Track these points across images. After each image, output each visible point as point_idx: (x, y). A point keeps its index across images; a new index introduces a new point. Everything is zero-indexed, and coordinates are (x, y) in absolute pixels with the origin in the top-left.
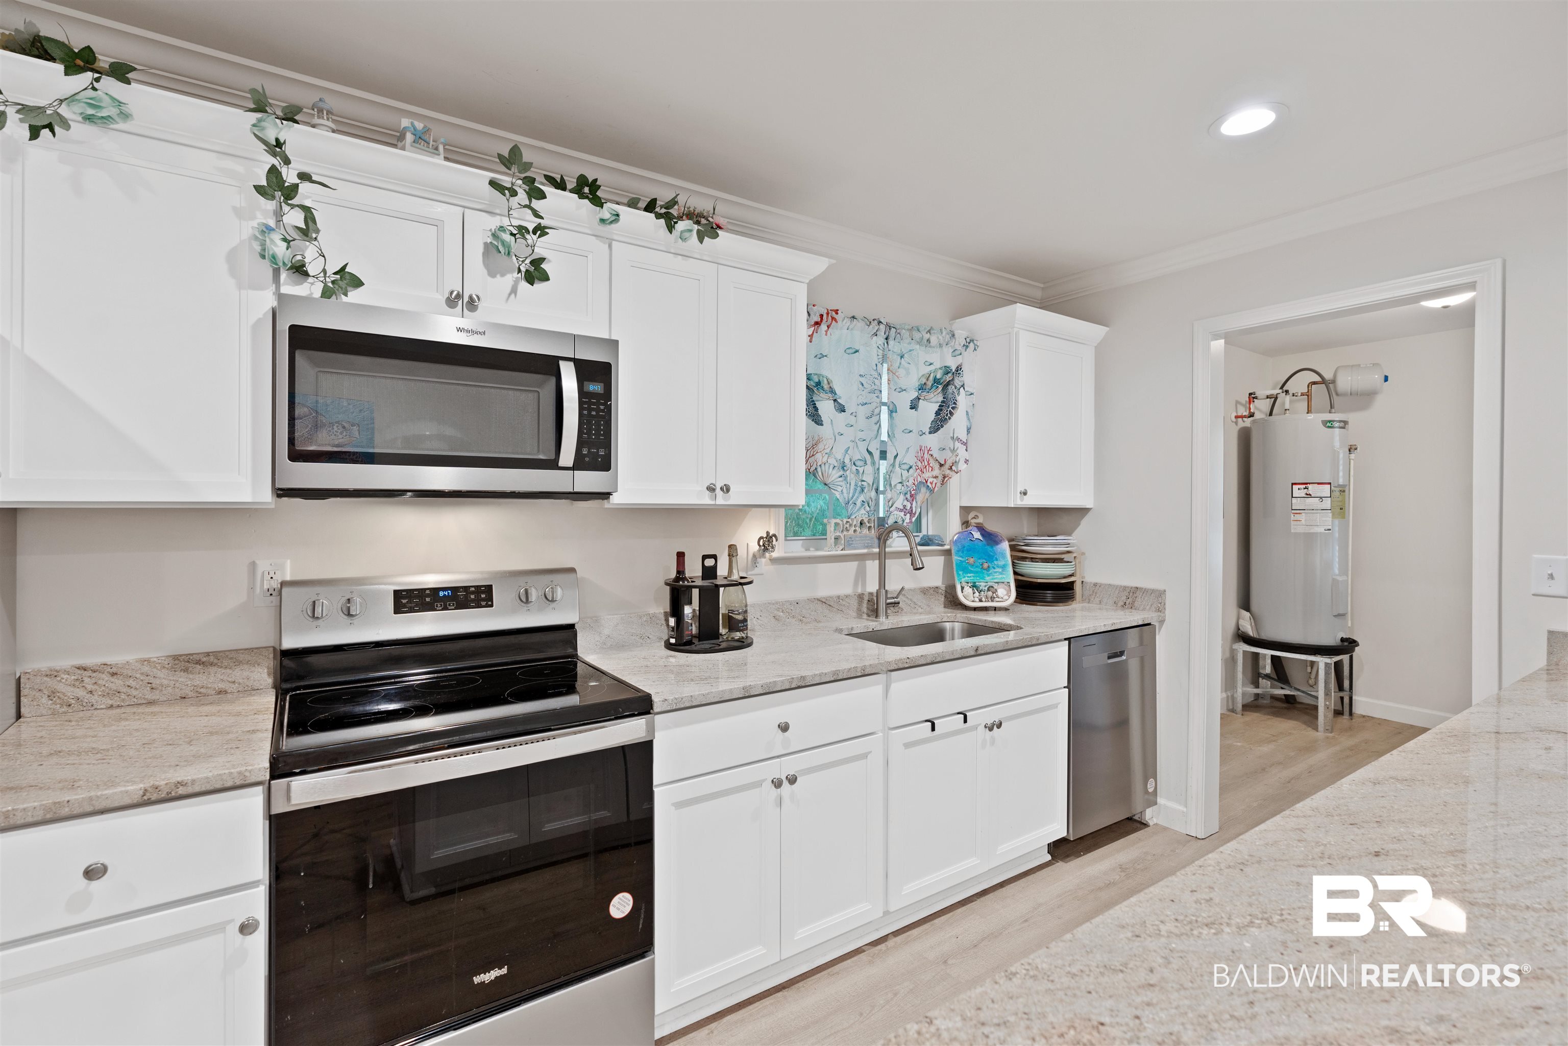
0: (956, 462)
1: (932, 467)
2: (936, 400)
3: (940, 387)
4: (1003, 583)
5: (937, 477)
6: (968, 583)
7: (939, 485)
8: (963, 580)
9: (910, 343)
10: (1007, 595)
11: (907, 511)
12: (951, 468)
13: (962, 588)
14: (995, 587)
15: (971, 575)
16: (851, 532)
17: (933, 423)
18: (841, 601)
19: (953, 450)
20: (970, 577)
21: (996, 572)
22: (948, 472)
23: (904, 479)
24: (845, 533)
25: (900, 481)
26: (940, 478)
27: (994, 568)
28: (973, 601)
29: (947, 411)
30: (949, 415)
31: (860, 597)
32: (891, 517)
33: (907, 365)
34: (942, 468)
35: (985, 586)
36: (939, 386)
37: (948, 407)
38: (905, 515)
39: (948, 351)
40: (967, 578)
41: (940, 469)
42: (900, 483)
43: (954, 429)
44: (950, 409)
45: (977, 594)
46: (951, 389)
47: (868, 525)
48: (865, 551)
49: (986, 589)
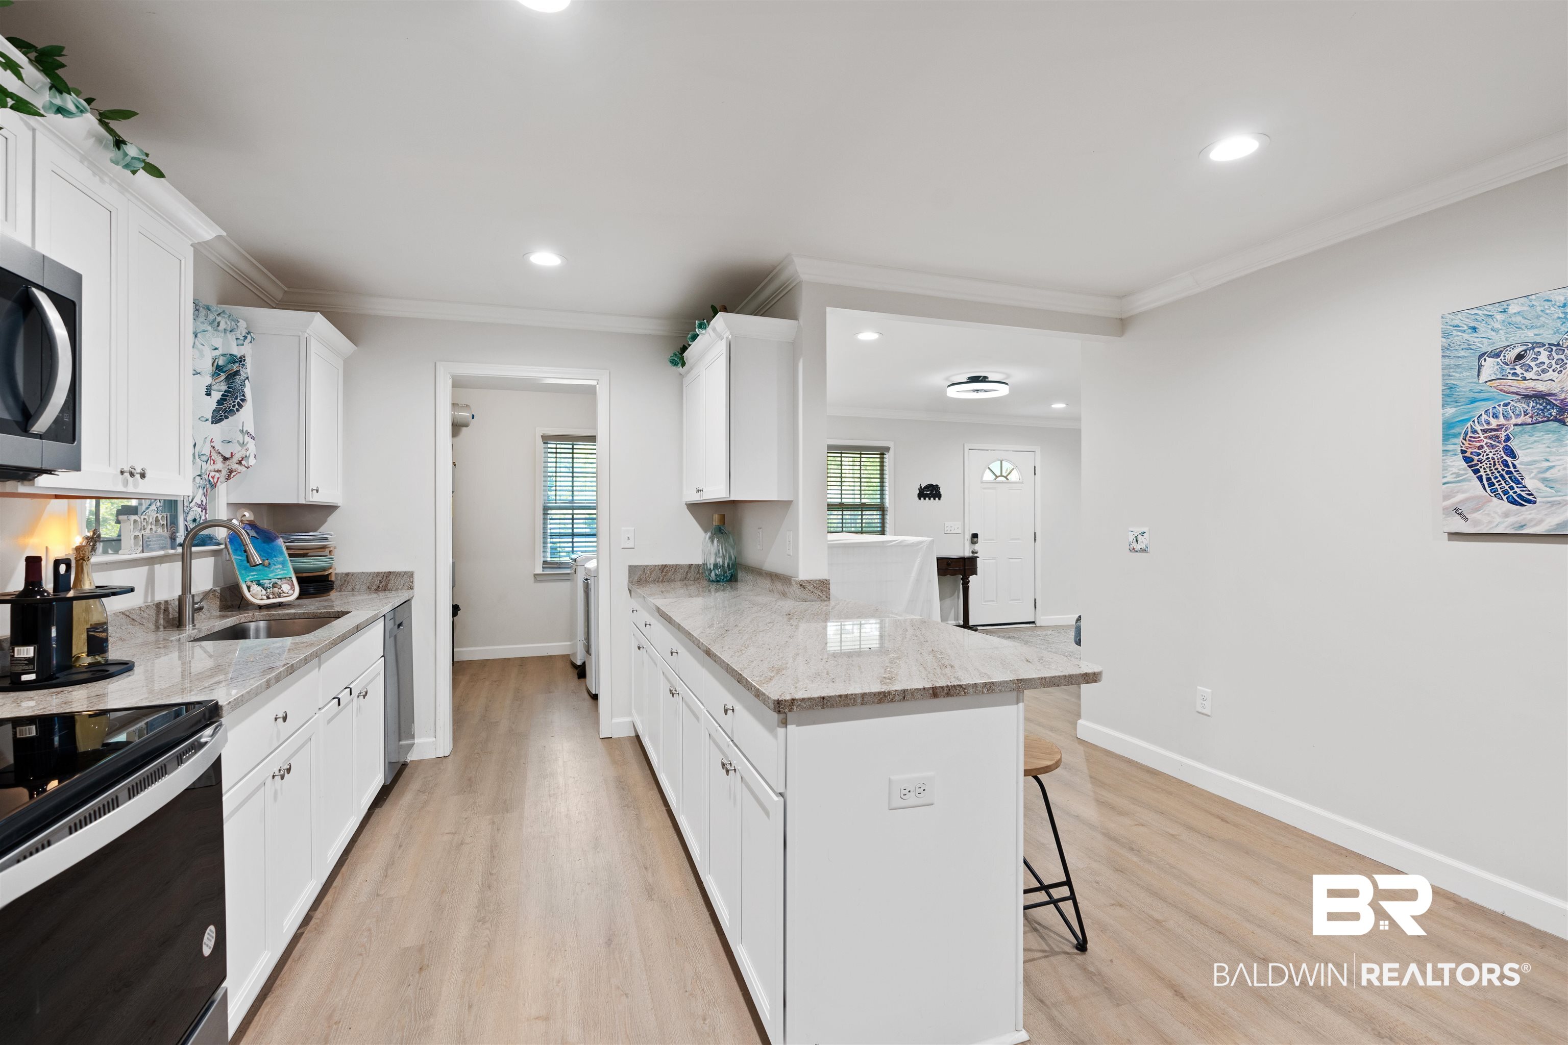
0: (246, 456)
1: (214, 460)
2: (218, 388)
3: (223, 376)
4: (285, 578)
5: (220, 471)
6: (252, 581)
7: (222, 479)
8: (247, 579)
9: (203, 323)
10: (291, 591)
11: (203, 507)
12: (240, 463)
13: (249, 588)
14: (279, 583)
15: (255, 573)
16: (148, 531)
17: (215, 413)
18: (142, 613)
19: (243, 444)
20: (253, 575)
21: (277, 569)
22: (235, 466)
23: (203, 471)
24: (143, 532)
25: (199, 474)
26: (224, 472)
27: (275, 565)
28: (261, 599)
29: (234, 402)
30: (237, 407)
31: (158, 605)
32: (191, 513)
33: (200, 346)
34: (227, 462)
35: (270, 583)
36: (222, 374)
37: (236, 398)
38: (202, 511)
39: (231, 337)
40: (251, 577)
41: (224, 463)
42: (199, 476)
43: (243, 422)
44: (238, 400)
45: (264, 592)
46: (238, 380)
47: (162, 523)
48: (161, 553)
49: (271, 586)
